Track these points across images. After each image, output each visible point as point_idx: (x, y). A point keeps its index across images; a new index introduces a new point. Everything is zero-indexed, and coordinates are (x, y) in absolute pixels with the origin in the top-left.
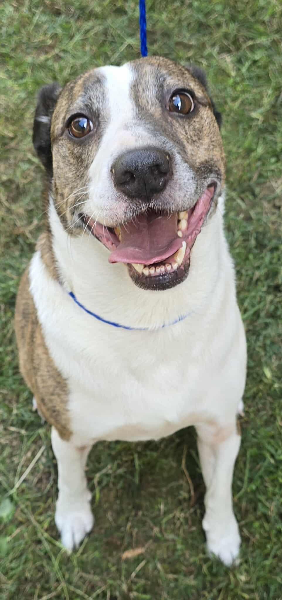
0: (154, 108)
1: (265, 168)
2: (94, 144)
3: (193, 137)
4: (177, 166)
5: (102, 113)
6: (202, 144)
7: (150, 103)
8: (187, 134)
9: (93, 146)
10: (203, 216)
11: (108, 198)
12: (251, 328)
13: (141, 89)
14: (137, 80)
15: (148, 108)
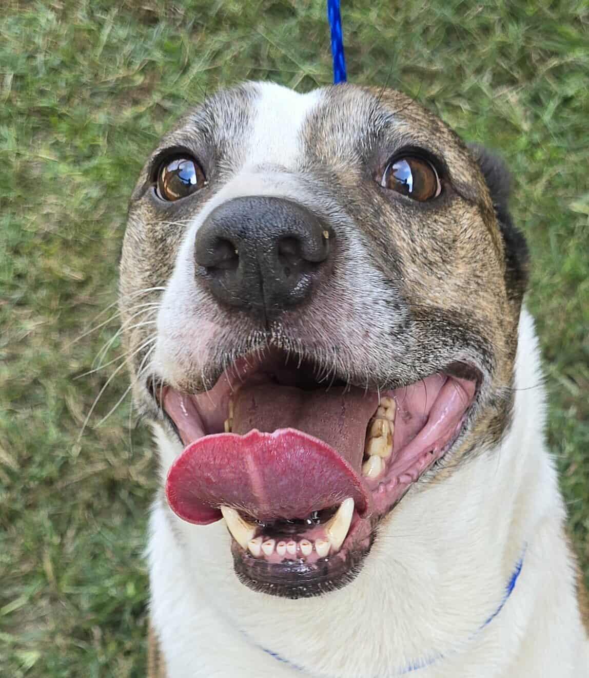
0: (344, 164)
3: (429, 250)
5: (229, 153)
8: (413, 240)
10: (437, 449)
13: (327, 126)
14: (324, 109)
15: (331, 161)
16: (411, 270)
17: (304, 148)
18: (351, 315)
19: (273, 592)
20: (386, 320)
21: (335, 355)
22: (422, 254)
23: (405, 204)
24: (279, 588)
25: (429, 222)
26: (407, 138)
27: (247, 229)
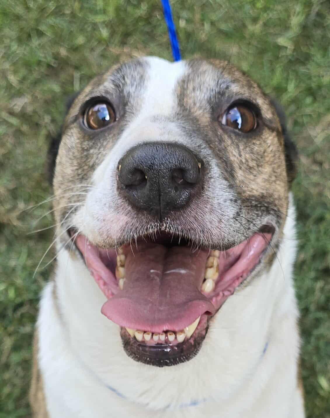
0: (201, 111)
2: (111, 140)
3: (250, 161)
4: (212, 180)
5: (132, 102)
6: (261, 173)
7: (198, 105)
8: (240, 156)
9: (109, 141)
10: (245, 275)
11: (105, 204)
13: (191, 87)
14: (189, 76)
15: (193, 110)
16: (240, 174)
17: (177, 101)
18: (212, 211)
19: (148, 363)
20: (231, 210)
21: (202, 235)
22: (245, 163)
23: (237, 135)
24: (152, 361)
25: (250, 145)
26: (239, 95)
27: (154, 164)
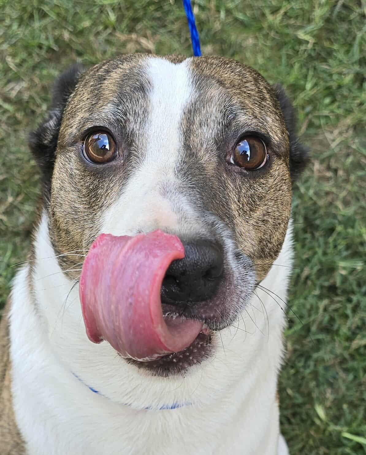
0: (208, 155)
1: (317, 113)
2: (117, 182)
7: (205, 146)
12: (298, 347)
13: (197, 120)
25: (255, 185)
